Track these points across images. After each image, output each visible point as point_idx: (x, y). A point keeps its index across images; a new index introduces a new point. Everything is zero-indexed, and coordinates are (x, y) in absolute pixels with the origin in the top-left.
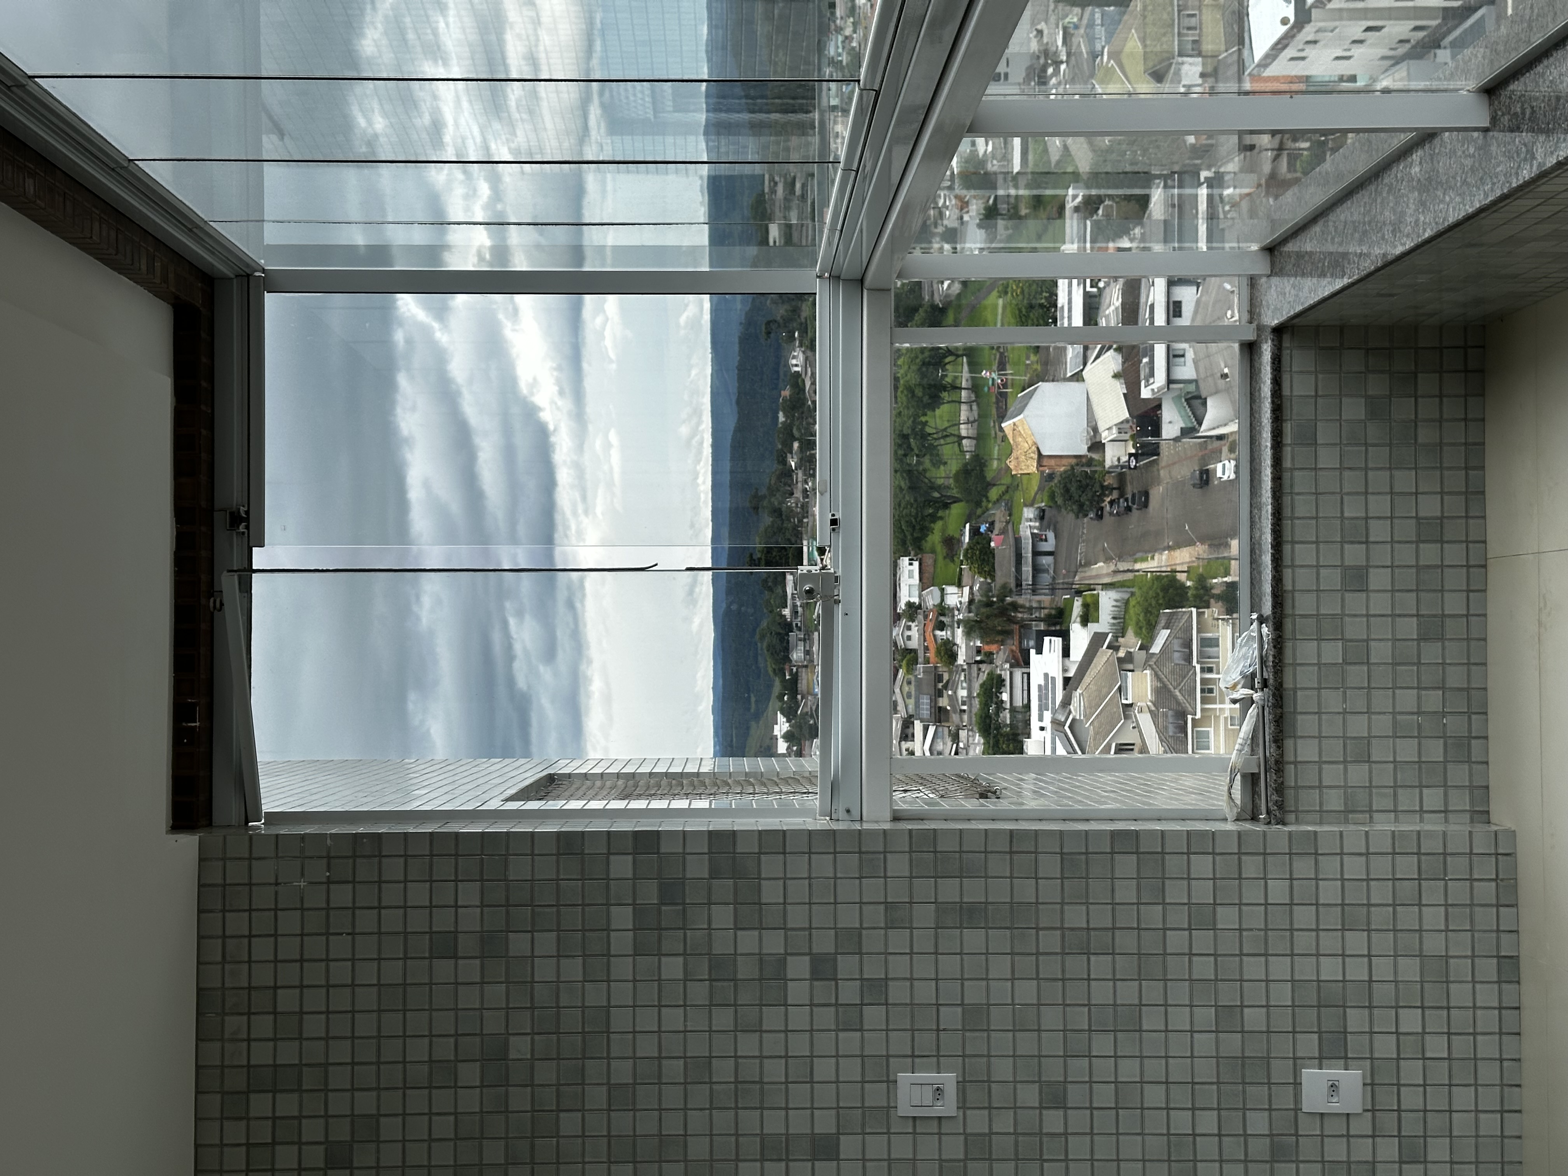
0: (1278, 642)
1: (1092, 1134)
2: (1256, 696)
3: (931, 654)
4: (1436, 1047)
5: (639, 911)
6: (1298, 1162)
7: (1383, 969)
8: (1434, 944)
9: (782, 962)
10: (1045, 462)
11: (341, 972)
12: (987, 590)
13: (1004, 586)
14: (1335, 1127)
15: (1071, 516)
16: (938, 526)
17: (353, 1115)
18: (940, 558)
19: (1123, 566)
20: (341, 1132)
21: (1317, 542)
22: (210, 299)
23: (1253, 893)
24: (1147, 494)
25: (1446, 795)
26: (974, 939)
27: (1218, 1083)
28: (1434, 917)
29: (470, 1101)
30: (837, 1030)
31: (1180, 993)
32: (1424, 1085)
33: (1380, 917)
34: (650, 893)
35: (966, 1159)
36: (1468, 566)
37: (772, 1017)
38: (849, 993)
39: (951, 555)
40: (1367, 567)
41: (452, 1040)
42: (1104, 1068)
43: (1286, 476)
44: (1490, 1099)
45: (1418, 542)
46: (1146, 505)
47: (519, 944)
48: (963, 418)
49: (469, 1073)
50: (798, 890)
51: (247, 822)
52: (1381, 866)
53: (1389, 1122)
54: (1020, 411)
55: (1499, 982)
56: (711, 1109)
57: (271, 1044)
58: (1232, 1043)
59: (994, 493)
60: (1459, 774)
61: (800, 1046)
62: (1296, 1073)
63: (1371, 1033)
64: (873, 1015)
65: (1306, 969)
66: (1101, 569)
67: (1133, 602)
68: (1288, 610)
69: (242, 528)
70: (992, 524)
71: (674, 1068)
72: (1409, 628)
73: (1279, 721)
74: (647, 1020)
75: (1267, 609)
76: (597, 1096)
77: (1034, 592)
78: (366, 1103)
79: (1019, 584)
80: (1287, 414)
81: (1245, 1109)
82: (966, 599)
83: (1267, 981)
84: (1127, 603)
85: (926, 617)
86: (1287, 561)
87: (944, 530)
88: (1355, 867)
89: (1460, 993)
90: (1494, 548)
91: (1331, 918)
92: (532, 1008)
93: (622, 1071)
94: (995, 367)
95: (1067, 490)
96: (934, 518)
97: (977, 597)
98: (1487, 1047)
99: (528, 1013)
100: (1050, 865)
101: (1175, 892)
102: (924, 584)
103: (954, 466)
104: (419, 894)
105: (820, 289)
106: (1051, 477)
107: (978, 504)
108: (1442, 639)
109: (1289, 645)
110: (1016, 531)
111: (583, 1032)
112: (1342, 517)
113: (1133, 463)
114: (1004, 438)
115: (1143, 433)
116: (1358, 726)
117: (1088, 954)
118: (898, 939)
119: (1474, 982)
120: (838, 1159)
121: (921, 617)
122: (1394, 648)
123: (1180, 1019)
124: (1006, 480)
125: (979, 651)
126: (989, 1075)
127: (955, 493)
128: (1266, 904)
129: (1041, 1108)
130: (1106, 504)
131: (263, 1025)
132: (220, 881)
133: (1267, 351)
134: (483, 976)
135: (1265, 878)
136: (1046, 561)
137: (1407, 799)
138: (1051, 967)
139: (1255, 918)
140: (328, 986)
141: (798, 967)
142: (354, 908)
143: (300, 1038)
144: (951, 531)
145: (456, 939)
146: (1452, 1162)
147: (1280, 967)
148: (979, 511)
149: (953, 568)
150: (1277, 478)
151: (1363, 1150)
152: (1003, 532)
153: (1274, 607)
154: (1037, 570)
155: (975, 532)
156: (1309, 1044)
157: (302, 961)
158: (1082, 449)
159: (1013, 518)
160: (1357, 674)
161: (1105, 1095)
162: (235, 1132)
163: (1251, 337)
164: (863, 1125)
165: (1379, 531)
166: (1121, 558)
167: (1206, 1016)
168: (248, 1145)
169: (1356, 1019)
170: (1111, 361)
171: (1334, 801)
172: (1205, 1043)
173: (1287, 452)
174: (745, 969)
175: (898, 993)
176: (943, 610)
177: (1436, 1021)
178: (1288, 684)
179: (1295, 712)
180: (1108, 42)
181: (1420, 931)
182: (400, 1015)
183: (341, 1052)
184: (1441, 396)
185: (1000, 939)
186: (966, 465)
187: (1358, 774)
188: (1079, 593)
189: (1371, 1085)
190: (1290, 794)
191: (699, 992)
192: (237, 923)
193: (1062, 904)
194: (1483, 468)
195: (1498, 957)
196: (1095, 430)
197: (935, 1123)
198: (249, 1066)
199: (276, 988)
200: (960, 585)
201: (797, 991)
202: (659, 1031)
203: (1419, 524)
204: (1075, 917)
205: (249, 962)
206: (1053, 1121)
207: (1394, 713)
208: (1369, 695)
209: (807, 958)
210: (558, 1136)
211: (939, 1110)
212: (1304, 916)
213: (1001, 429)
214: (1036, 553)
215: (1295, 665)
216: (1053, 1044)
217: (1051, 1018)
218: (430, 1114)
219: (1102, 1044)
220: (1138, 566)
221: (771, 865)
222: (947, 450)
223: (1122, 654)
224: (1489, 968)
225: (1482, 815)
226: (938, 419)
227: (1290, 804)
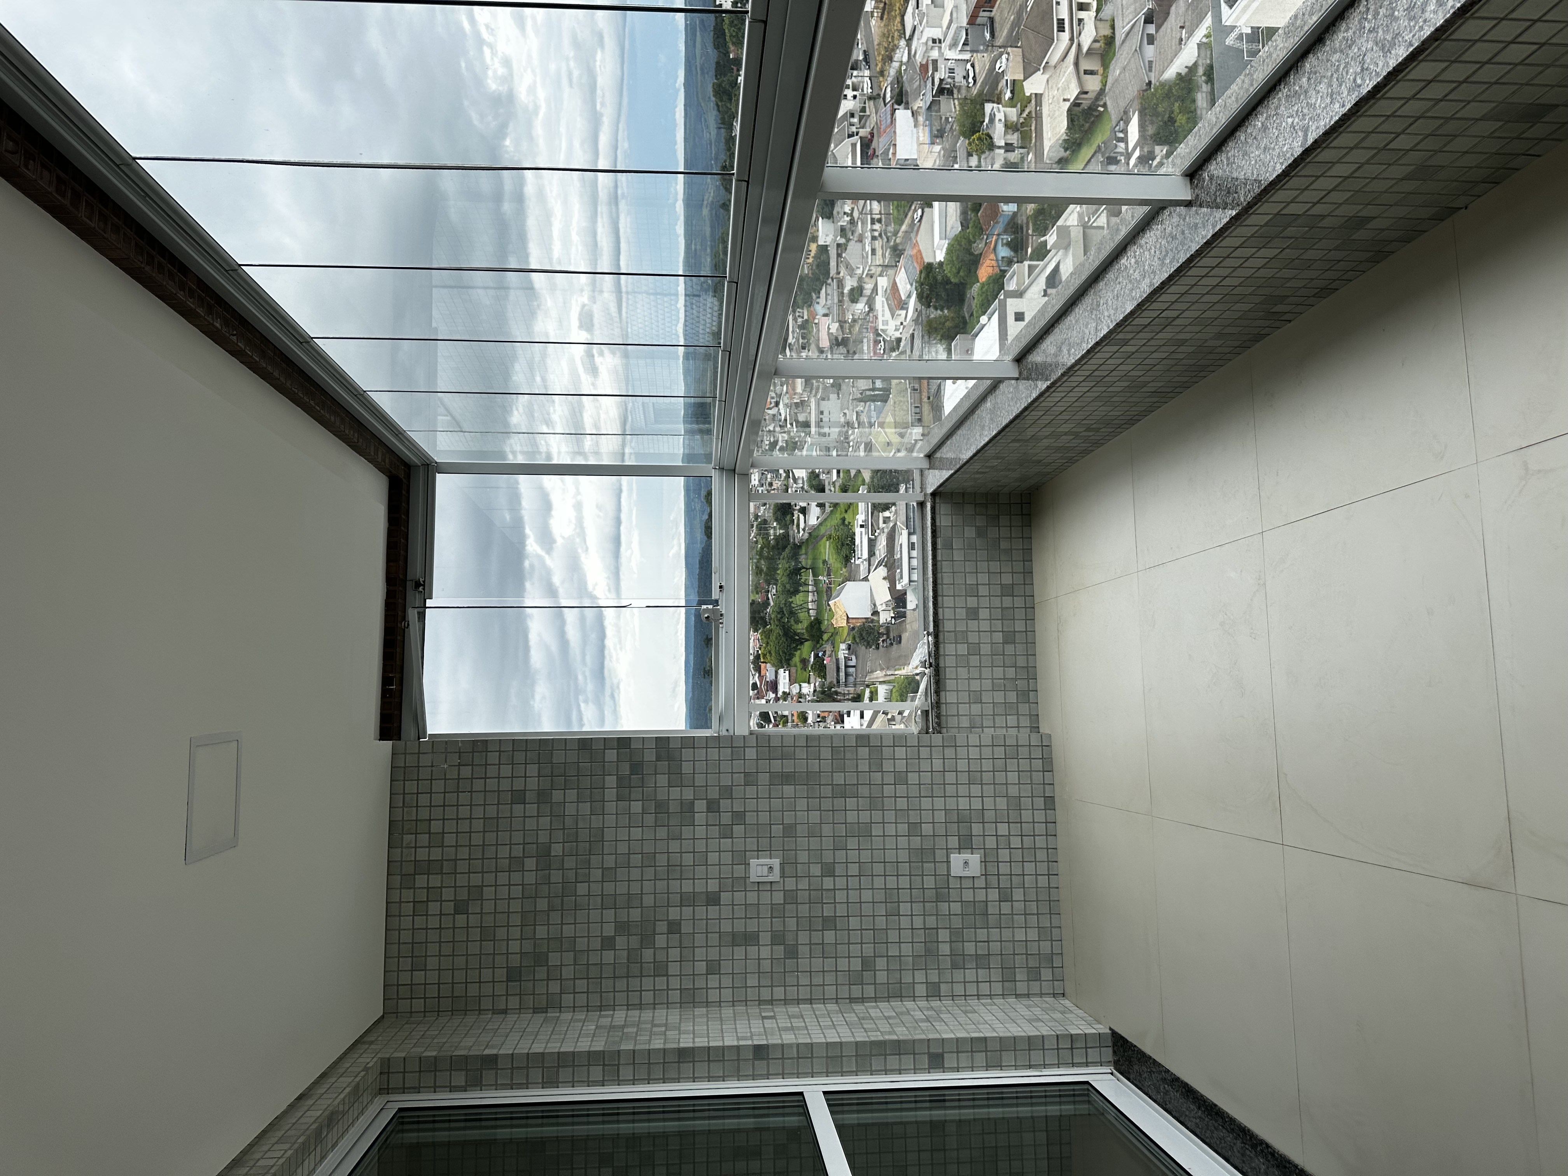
0: (937, 644)
1: (847, 889)
2: (927, 671)
3: (795, 718)
4: (1016, 842)
5: (620, 779)
6: (949, 901)
7: (989, 803)
8: (1013, 791)
9: (692, 804)
10: (850, 621)
11: (464, 812)
12: (822, 685)
13: (831, 682)
14: (968, 884)
15: (863, 648)
16: (798, 653)
17: (469, 886)
18: (799, 669)
19: (889, 673)
20: (463, 895)
21: (954, 596)
22: (408, 476)
23: (925, 766)
24: (900, 637)
25: (1018, 719)
26: (789, 790)
27: (910, 862)
28: (1013, 777)
29: (530, 878)
30: (720, 838)
31: (890, 816)
32: (1010, 862)
33: (987, 777)
34: (625, 769)
35: (785, 903)
36: (1026, 608)
37: (687, 832)
38: (726, 818)
39: (804, 668)
40: (978, 608)
41: (522, 846)
42: (853, 855)
43: (939, 564)
44: (1043, 868)
45: (1002, 596)
46: (900, 642)
47: (557, 796)
48: (810, 599)
49: (530, 863)
50: (701, 767)
51: (419, 739)
52: (987, 752)
53: (994, 880)
54: (838, 596)
55: (1045, 809)
56: (655, 880)
57: (427, 849)
58: (916, 842)
59: (825, 637)
60: (1024, 708)
61: (701, 846)
62: (948, 856)
63: (984, 836)
64: (738, 830)
65: (951, 804)
66: (879, 674)
67: (894, 690)
68: (941, 629)
69: (421, 589)
70: (825, 652)
71: (636, 859)
72: (998, 638)
73: (937, 683)
74: (623, 834)
75: (931, 630)
76: (597, 874)
77: (846, 686)
78: (476, 880)
79: (838, 682)
80: (938, 534)
81: (923, 875)
82: (812, 690)
83: (933, 810)
84: (891, 691)
85: (792, 699)
86: (940, 605)
87: (800, 656)
88: (974, 753)
89: (1026, 815)
90: (1037, 600)
91: (964, 778)
92: (564, 829)
93: (610, 861)
94: (825, 574)
95: (861, 635)
96: (796, 649)
97: (818, 689)
98: (1040, 842)
99: (562, 832)
100: (826, 753)
101: (887, 766)
102: (791, 682)
103: (805, 624)
104: (506, 771)
105: (713, 473)
106: (853, 628)
107: (818, 642)
108: (1014, 643)
109: (941, 646)
110: (836, 655)
111: (590, 841)
112: (966, 584)
113: (893, 621)
114: (830, 610)
115: (897, 606)
116: (975, 685)
117: (845, 797)
118: (751, 791)
119: (1033, 809)
120: (720, 905)
121: (789, 699)
122: (992, 647)
123: (891, 830)
124: (832, 630)
125: (819, 716)
126: (796, 859)
127: (806, 636)
128: (932, 771)
129: (822, 876)
130: (880, 642)
131: (424, 839)
132: (403, 765)
133: (929, 506)
134: (538, 812)
135: (931, 758)
136: (851, 670)
137: (1000, 721)
138: (827, 804)
139: (926, 778)
140: (458, 819)
141: (701, 806)
142: (472, 778)
143: (442, 846)
144: (805, 656)
145: (525, 794)
146: (1025, 901)
147: (939, 803)
148: (818, 646)
149: (806, 674)
150: (934, 565)
151: (981, 895)
152: (830, 656)
153: (934, 627)
154: (847, 675)
155: (816, 656)
156: (954, 842)
157: (444, 806)
158: (869, 615)
159: (835, 649)
160: (974, 660)
161: (854, 869)
162: (408, 895)
163: (922, 499)
164: (733, 887)
165: (983, 590)
166: (888, 669)
167: (903, 828)
168: (414, 902)
169: (976, 829)
170: (882, 571)
171: (965, 722)
172: (903, 842)
173: (939, 552)
174: (673, 807)
175: (750, 818)
176: (800, 695)
177: (1015, 829)
178: (942, 665)
179: (945, 679)
180: (878, 418)
181: (1006, 784)
182: (495, 834)
183: (464, 853)
184: (1011, 527)
185: (802, 790)
186: (811, 623)
187: (976, 709)
188: (868, 686)
189: (984, 862)
190: (943, 719)
191: (650, 819)
192: (411, 787)
193: (832, 772)
194: (1031, 561)
195: (1044, 797)
196: (875, 605)
197: (769, 885)
198: (415, 861)
199: (430, 820)
200: (809, 683)
201: (700, 818)
202: (629, 840)
203: (1002, 587)
204: (839, 778)
205: (417, 806)
206: (828, 883)
207: (992, 679)
208: (980, 670)
209: (705, 801)
210: (576, 896)
211: (771, 879)
212: (950, 777)
213: (829, 605)
214: (846, 666)
215: (945, 655)
216: (828, 843)
217: (827, 830)
218: (510, 885)
219: (852, 843)
220: (896, 673)
221: (687, 754)
222: (802, 615)
223: (889, 716)
224: (1040, 802)
225: (1035, 729)
226: (798, 599)
227: (944, 724)
